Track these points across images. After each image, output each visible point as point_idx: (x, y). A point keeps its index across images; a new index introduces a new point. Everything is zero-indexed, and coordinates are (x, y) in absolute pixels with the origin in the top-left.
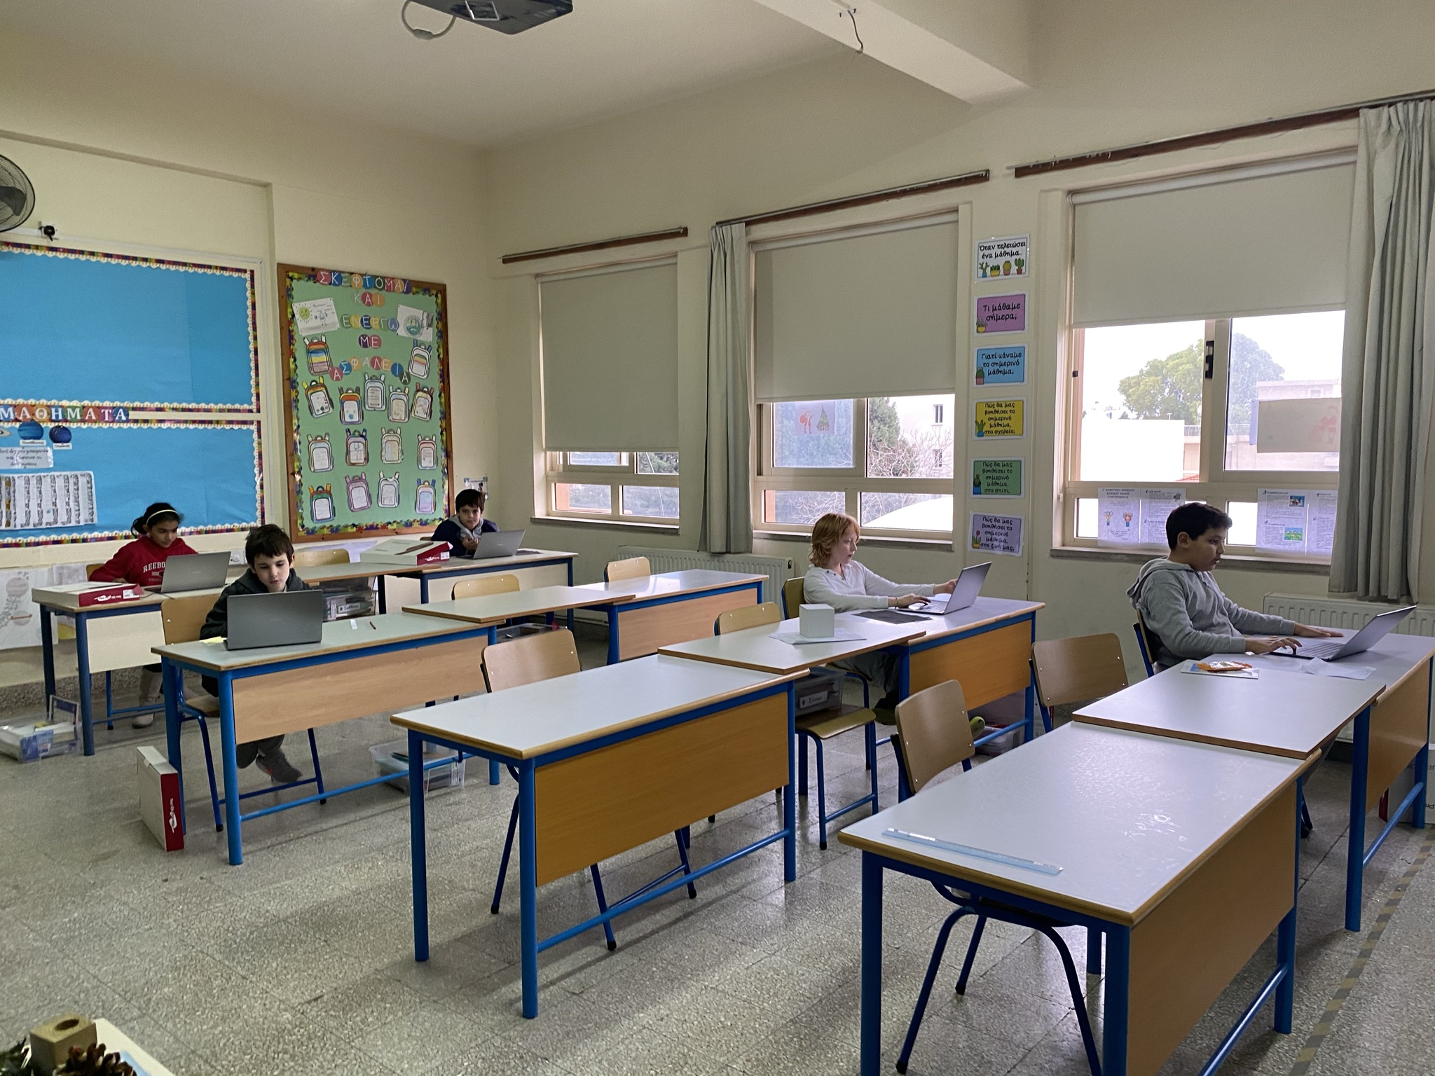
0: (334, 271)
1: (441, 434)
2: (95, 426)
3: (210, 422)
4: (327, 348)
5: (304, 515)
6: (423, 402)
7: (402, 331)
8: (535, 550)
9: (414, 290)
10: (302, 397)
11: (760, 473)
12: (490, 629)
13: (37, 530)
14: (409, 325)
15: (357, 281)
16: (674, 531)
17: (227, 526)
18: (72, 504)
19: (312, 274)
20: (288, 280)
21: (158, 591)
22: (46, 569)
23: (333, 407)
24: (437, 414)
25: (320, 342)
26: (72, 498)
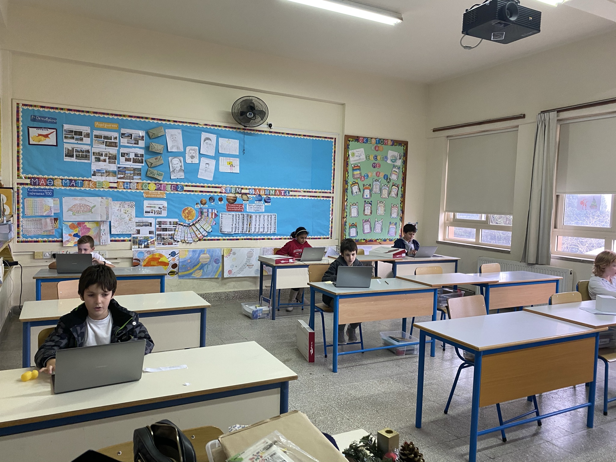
0: (365, 138)
1: (401, 203)
2: (278, 197)
3: (316, 197)
4: (360, 168)
5: (346, 234)
6: (394, 190)
7: (389, 161)
8: (440, 256)
9: (395, 144)
10: (349, 188)
11: (555, 227)
12: (435, 290)
13: (258, 234)
14: (392, 159)
15: (374, 141)
16: (508, 252)
17: (319, 237)
18: (269, 225)
19: (357, 139)
20: (348, 141)
21: (299, 260)
22: (259, 248)
23: (360, 191)
24: (400, 195)
25: (358, 166)
26: (269, 223)
